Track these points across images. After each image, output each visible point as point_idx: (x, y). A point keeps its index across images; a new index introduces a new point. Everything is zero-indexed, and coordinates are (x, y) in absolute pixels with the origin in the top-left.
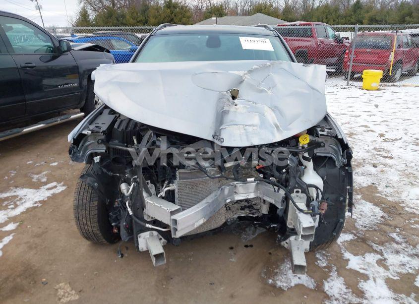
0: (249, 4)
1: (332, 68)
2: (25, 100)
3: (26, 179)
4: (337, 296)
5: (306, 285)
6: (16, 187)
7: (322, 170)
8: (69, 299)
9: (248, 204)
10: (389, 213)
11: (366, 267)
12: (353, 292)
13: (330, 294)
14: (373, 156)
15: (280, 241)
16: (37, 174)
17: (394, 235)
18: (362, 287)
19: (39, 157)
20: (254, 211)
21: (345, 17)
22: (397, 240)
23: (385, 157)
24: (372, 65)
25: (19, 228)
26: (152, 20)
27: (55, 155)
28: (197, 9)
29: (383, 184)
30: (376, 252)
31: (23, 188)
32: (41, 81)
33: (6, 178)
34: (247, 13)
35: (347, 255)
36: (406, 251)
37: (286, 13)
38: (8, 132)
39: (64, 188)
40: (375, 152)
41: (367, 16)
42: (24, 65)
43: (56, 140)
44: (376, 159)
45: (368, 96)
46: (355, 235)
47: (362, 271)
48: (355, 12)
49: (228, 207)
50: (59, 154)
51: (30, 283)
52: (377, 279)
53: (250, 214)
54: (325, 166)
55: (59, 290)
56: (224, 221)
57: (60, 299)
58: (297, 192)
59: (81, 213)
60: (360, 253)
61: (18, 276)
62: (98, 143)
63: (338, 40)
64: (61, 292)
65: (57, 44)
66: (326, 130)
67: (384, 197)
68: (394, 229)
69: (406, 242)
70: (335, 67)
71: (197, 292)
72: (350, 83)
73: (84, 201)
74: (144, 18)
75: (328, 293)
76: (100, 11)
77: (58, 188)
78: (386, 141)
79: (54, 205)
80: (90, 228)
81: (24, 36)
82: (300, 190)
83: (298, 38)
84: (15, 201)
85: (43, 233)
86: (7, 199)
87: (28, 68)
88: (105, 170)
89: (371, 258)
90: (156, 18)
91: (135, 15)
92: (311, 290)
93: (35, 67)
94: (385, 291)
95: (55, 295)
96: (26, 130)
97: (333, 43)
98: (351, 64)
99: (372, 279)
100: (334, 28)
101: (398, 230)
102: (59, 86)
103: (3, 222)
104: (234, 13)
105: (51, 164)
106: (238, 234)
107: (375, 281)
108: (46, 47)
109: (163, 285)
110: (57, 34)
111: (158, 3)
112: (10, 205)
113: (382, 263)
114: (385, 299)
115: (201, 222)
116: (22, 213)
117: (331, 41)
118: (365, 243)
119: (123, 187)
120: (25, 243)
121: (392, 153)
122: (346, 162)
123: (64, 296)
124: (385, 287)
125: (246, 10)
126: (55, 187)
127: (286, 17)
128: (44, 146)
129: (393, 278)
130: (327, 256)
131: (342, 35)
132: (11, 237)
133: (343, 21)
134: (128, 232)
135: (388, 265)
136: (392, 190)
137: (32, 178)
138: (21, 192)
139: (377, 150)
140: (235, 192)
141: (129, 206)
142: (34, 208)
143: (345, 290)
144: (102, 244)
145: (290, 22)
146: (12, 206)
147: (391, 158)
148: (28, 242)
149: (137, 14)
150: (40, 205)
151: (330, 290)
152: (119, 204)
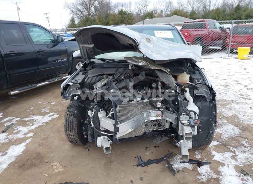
0: (170, 10)
1: (219, 47)
2: (39, 69)
3: (39, 111)
4: (205, 173)
5: (187, 168)
6: (33, 115)
7: (199, 103)
8: (59, 170)
9: (157, 123)
10: (243, 130)
11: (224, 159)
12: (214, 172)
13: (200, 173)
14: (239, 98)
15: (175, 143)
16: (44, 108)
17: (244, 143)
18: (220, 169)
19: (45, 100)
20: (161, 127)
21: (230, 15)
22: (245, 145)
23: (246, 99)
24: (243, 44)
25: (34, 135)
26: (111, 22)
27: (54, 99)
28: (138, 14)
29: (242, 114)
30: (231, 151)
31: (37, 115)
32: (47, 58)
33: (28, 110)
34: (168, 16)
35: (214, 153)
36: (250, 151)
37: (192, 15)
38: (30, 86)
39: (58, 116)
40: (240, 96)
41: (244, 14)
42: (38, 50)
43: (54, 91)
44: (240, 100)
45: (241, 63)
46: (220, 142)
47: (221, 161)
48: (236, 11)
49: (146, 124)
50: (56, 98)
51: (39, 162)
52: (229, 166)
53: (159, 128)
54: (201, 101)
55: (54, 166)
56: (144, 132)
57: (54, 170)
58: (184, 115)
59: (68, 129)
60: (222, 152)
61: (33, 159)
62: (77, 89)
63: (222, 29)
64: (55, 167)
65: (56, 38)
66: (201, 81)
67: (241, 121)
68: (244, 140)
69: (251, 147)
70: (221, 46)
71: (126, 169)
72: (230, 55)
73: (70, 122)
74: (106, 21)
75: (199, 172)
76: (81, 18)
77: (55, 115)
78: (248, 90)
79: (53, 124)
80: (73, 137)
81: (39, 35)
82: (185, 114)
83: (198, 29)
84: (32, 122)
85: (47, 138)
86: (28, 121)
87: (41, 52)
88: (80, 104)
89: (228, 155)
90: (113, 20)
91: (101, 19)
92: (190, 170)
93: (44, 51)
94: (233, 172)
95: (52, 168)
96: (39, 85)
97: (220, 32)
98: (230, 43)
99: (227, 166)
100: (220, 23)
101: (247, 140)
102: (57, 61)
103: (26, 132)
104: (160, 16)
105: (51, 103)
106: (151, 140)
107: (228, 166)
108: (50, 40)
109: (108, 165)
110: (57, 33)
111: (114, 12)
112: (30, 124)
113: (234, 157)
114: (232, 176)
115: (130, 130)
116: (36, 128)
117: (218, 30)
118: (226, 147)
119: (89, 112)
120: (37, 143)
121: (250, 97)
122: (212, 98)
123: (56, 169)
124: (234, 170)
125: (167, 14)
126: (53, 115)
127: (192, 17)
128: (48, 94)
129: (239, 165)
130: (201, 153)
131: (225, 26)
132: (30, 140)
133: (229, 17)
134: (92, 137)
135: (238, 158)
136: (247, 118)
137: (42, 110)
138: (36, 118)
139: (241, 95)
140: (150, 116)
141: (92, 122)
142: (42, 126)
143: (210, 171)
144: (79, 145)
145: (194, 20)
146: (31, 125)
147: (250, 99)
148: (38, 142)
149: (102, 19)
150: (45, 124)
151: (201, 171)
152: (87, 122)
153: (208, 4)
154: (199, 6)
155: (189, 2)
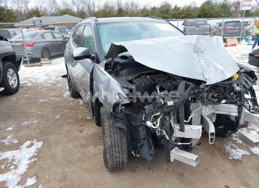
5: (246, 154)
16: (4, 139)
39: (41, 143)
77: (36, 144)
84: (9, 163)
85: (64, 177)
105: (7, 130)
112: (9, 167)
119: (149, 123)
125: (53, 13)
126: (32, 144)
137: (4, 143)
138: (7, 155)
146: (13, 167)
150: (36, 159)
153: (91, 5)
154: (84, 7)
155: (73, 2)
